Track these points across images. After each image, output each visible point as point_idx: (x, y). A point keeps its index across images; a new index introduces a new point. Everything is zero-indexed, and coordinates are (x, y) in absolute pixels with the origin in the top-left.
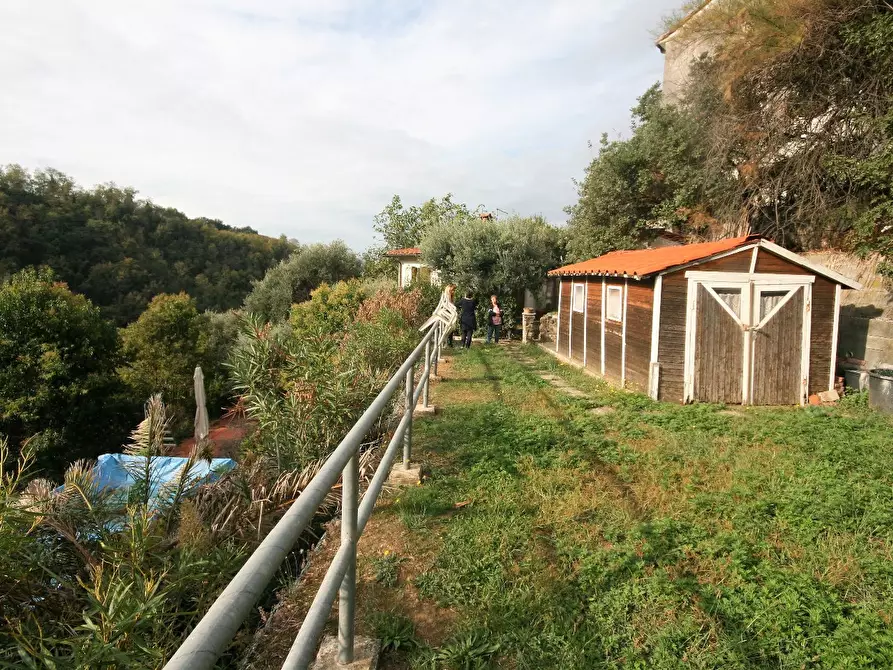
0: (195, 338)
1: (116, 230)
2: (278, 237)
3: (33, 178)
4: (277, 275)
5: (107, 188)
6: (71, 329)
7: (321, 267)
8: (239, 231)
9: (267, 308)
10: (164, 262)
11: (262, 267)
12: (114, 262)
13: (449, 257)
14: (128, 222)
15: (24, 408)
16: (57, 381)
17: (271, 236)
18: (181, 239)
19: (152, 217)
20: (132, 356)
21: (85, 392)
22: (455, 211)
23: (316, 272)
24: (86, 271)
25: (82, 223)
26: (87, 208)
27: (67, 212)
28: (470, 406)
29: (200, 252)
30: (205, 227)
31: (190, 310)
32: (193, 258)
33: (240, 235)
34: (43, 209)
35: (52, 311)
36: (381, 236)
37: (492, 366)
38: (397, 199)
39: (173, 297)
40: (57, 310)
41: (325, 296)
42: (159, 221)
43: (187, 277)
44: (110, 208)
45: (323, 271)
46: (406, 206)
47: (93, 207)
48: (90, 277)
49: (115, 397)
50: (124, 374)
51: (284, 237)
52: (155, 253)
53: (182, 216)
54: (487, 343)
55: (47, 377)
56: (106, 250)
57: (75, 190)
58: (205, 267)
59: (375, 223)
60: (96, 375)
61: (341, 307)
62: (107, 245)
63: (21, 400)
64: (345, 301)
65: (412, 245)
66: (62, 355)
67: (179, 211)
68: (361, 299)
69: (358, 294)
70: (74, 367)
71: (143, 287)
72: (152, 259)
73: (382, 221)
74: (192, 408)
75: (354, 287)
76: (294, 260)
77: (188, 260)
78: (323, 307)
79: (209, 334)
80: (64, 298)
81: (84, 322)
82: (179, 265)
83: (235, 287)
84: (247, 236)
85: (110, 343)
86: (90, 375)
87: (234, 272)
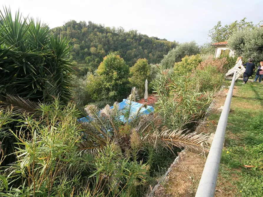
0: (147, 71)
1: (133, 41)
2: (173, 41)
3: (117, 29)
4: (171, 53)
5: (131, 30)
6: (120, 67)
7: (186, 50)
8: (162, 40)
9: (167, 64)
10: (142, 50)
11: (167, 51)
12: (131, 50)
13: (242, 45)
14: (135, 39)
15: (110, 85)
16: (116, 80)
17: (171, 41)
18: (147, 43)
19: (141, 37)
20: (132, 75)
21: (121, 83)
22: (246, 25)
23: (184, 52)
24: (126, 53)
25: (125, 40)
26: (127, 36)
27: (123, 37)
28: (248, 111)
29: (151, 47)
30: (153, 39)
31: (146, 63)
32: (149, 49)
33: (162, 41)
34: (118, 37)
35: (116, 62)
36: (210, 38)
37: (259, 93)
38: (220, 23)
39: (142, 59)
40: (117, 62)
41: (186, 60)
42: (142, 38)
43: (147, 54)
44: (132, 36)
45: (186, 52)
46: (223, 25)
47: (128, 36)
48: (127, 54)
49: (128, 85)
50: (130, 79)
51: (175, 41)
52: (140, 47)
53: (147, 36)
54: (254, 82)
55: (114, 78)
56: (130, 47)
57: (125, 31)
58: (152, 51)
59: (208, 33)
60: (124, 79)
61: (192, 64)
62: (130, 46)
63: (109, 83)
64: (194, 62)
65: (223, 41)
66: (117, 73)
67: (147, 35)
68: (200, 62)
69: (199, 60)
70: (120, 77)
71: (137, 57)
72: (140, 49)
73: (212, 32)
74: (144, 90)
75: (197, 57)
76: (177, 48)
77: (148, 49)
78: (185, 64)
79: (150, 71)
80: (119, 59)
81: (122, 66)
82: (146, 50)
83: (159, 57)
84: (164, 41)
85: (127, 71)
86: (123, 79)
87: (159, 53)
